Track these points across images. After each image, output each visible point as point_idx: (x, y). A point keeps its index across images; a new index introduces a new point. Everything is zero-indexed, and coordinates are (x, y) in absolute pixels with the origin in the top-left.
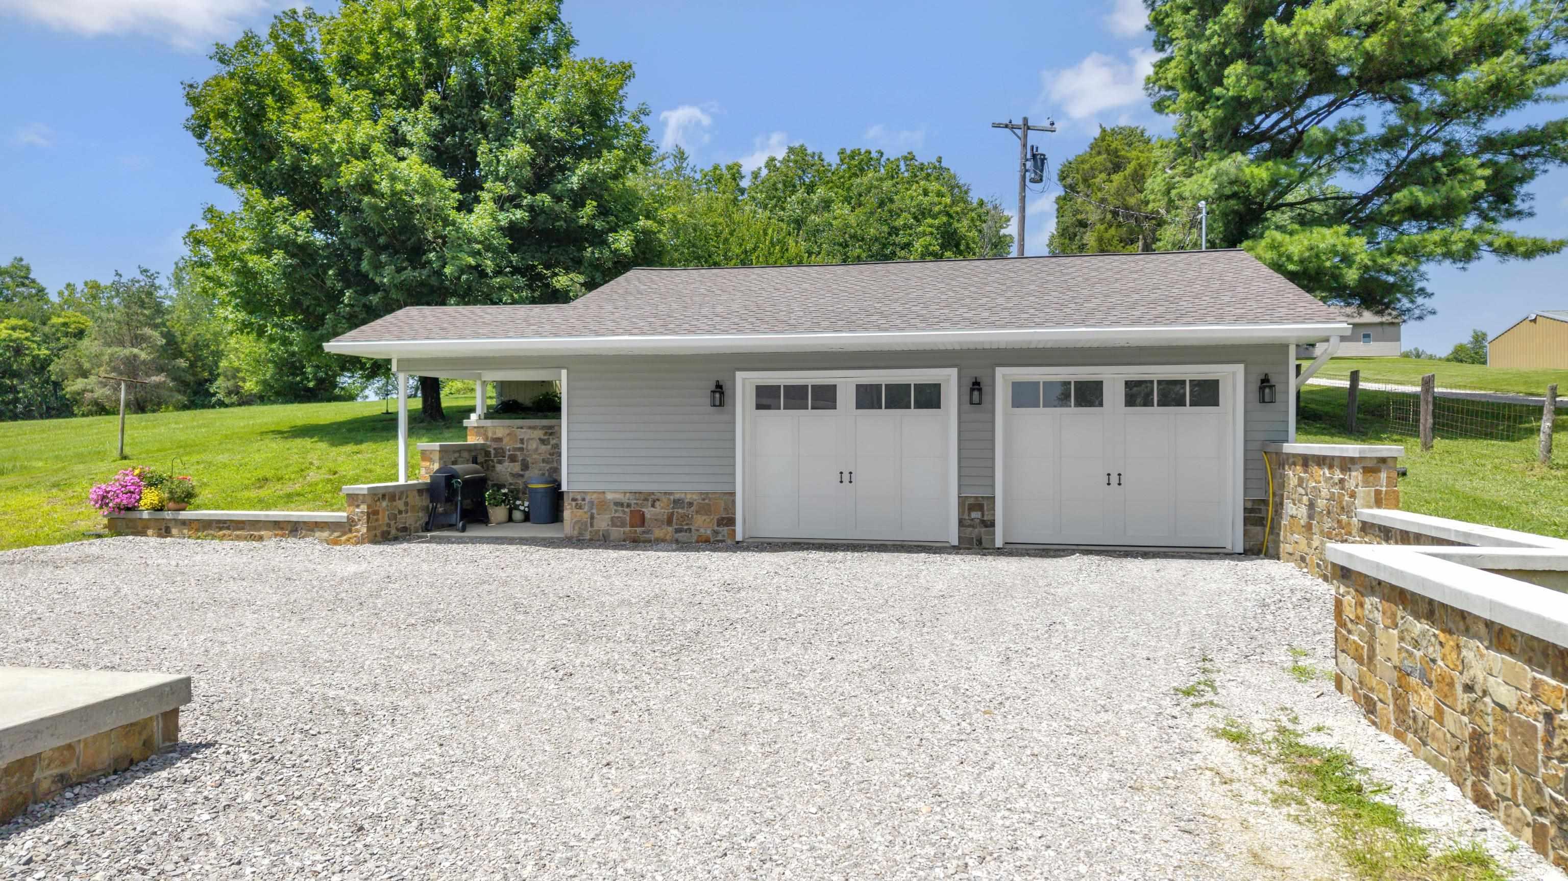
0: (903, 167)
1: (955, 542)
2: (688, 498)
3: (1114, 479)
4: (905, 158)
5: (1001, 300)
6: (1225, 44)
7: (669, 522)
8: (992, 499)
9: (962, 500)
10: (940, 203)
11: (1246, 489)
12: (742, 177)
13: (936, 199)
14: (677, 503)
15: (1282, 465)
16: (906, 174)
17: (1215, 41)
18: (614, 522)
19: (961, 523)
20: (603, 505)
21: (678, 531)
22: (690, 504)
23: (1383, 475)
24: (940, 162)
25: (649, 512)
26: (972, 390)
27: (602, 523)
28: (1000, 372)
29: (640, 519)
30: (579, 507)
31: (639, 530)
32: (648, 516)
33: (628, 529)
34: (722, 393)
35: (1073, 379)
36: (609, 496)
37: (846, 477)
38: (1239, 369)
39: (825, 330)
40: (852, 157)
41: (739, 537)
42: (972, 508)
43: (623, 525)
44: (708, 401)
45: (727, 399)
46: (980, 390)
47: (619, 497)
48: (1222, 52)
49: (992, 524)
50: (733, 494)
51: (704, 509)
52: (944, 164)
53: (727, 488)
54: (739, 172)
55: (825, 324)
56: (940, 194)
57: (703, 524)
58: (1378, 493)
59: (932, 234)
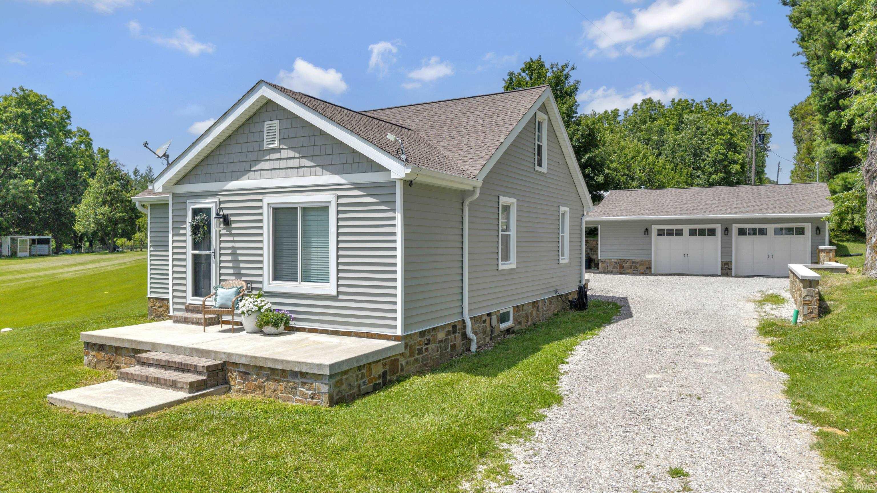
0: (705, 106)
1: (720, 274)
2: (637, 261)
3: (771, 256)
4: (706, 102)
5: (735, 204)
6: (831, 103)
7: (631, 268)
8: (731, 262)
9: (722, 262)
10: (726, 128)
11: (811, 260)
12: (619, 116)
13: (725, 126)
14: (633, 262)
15: (819, 252)
16: (707, 109)
17: (826, 102)
18: (614, 268)
19: (722, 268)
20: (611, 263)
21: (634, 270)
22: (638, 263)
23: (831, 254)
24: (726, 102)
25: (625, 265)
26: (725, 231)
27: (611, 268)
28: (734, 225)
29: (622, 267)
30: (604, 263)
31: (622, 270)
32: (624, 266)
33: (618, 270)
34: (648, 232)
35: (757, 227)
36: (613, 260)
37: (686, 256)
38: (810, 225)
39: (681, 214)
40: (678, 104)
41: (653, 272)
42: (725, 264)
43: (617, 269)
44: (644, 233)
45: (649, 233)
46: (728, 231)
47: (616, 261)
48: (829, 106)
49: (731, 269)
50: (651, 260)
51: (642, 264)
52: (728, 103)
53: (649, 258)
54: (617, 113)
55: (680, 212)
56: (727, 124)
57: (641, 269)
58: (830, 258)
59: (721, 144)
